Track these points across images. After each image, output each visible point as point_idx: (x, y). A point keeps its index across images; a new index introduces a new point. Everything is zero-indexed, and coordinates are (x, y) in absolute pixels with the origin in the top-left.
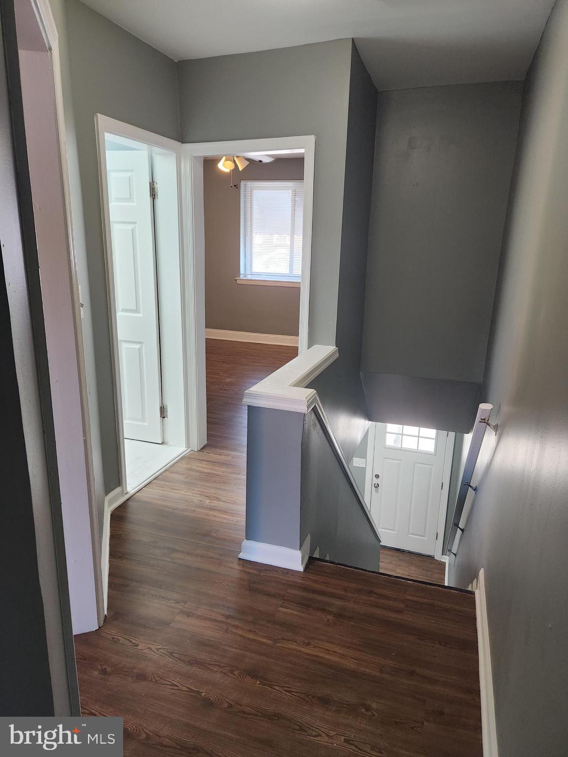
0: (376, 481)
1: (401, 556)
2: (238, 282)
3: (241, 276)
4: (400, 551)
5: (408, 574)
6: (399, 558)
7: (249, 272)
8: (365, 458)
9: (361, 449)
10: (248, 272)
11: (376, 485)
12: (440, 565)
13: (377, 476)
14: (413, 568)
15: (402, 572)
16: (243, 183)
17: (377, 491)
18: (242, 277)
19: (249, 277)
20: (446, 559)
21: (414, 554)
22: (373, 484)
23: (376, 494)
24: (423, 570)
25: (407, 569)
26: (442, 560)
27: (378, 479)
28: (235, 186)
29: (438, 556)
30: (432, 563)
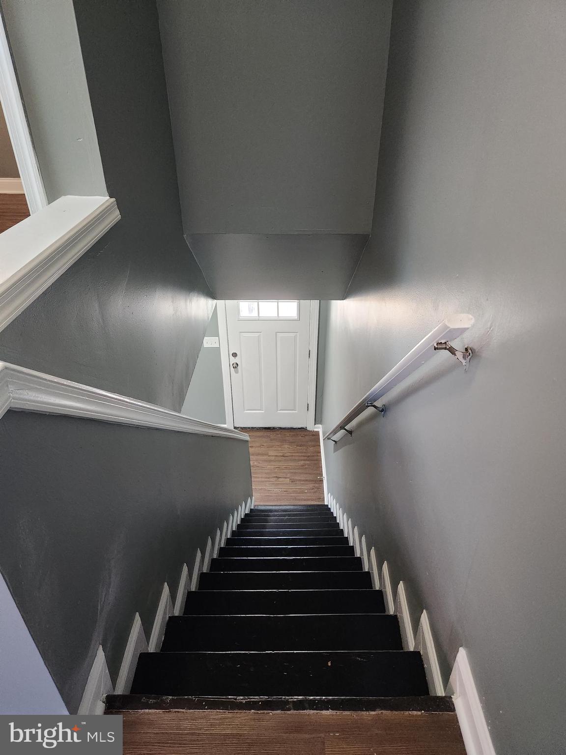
0: (233, 360)
1: (272, 435)
4: (270, 429)
5: (282, 454)
6: (270, 437)
8: (218, 335)
9: (211, 326)
11: (235, 365)
12: (313, 435)
13: (235, 355)
14: (286, 446)
15: (276, 454)
17: (237, 372)
20: (319, 428)
21: (285, 429)
22: (231, 365)
23: (237, 374)
24: (297, 446)
25: (280, 449)
26: (315, 430)
27: (237, 358)
29: (311, 427)
30: (306, 435)
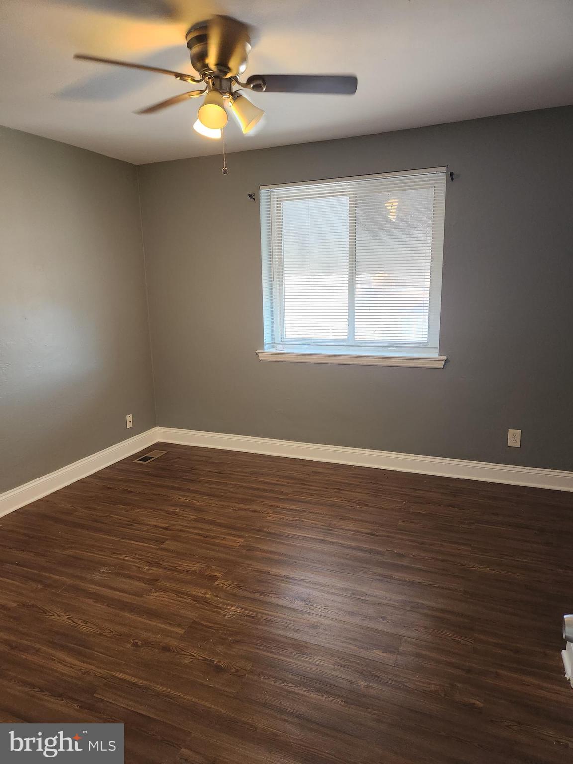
2: (261, 357)
3: (266, 347)
7: (279, 339)
10: (277, 340)
16: (263, 192)
18: (267, 349)
19: (280, 349)
28: (250, 196)
